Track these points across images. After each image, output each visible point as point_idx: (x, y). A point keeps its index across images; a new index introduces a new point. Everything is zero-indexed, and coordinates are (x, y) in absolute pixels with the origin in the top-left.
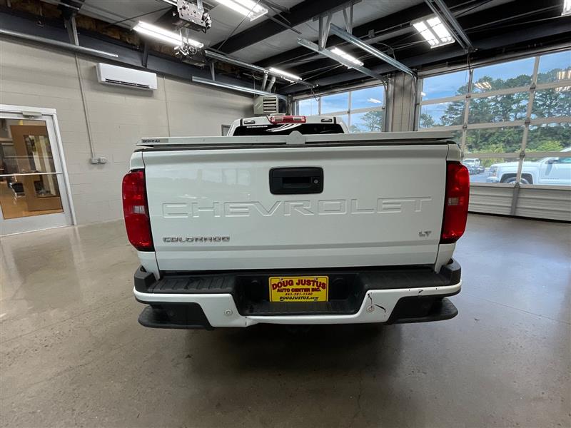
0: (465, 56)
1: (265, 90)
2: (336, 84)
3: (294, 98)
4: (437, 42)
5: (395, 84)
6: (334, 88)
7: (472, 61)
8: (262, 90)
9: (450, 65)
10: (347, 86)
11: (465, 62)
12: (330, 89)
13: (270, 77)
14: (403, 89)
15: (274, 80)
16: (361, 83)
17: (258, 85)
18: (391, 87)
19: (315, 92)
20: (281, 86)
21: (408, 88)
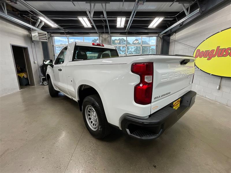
0: (126, 32)
1: (38, 27)
2: (76, 32)
3: (52, 35)
4: (119, 26)
5: (102, 37)
6: (75, 34)
7: (128, 34)
8: (36, 27)
9: (120, 34)
10: (82, 34)
11: (126, 34)
12: (73, 34)
13: (41, 22)
14: (105, 39)
15: (43, 24)
16: (89, 34)
17: (34, 24)
18: (101, 38)
19: (66, 34)
20: (46, 28)
21: (107, 39)
